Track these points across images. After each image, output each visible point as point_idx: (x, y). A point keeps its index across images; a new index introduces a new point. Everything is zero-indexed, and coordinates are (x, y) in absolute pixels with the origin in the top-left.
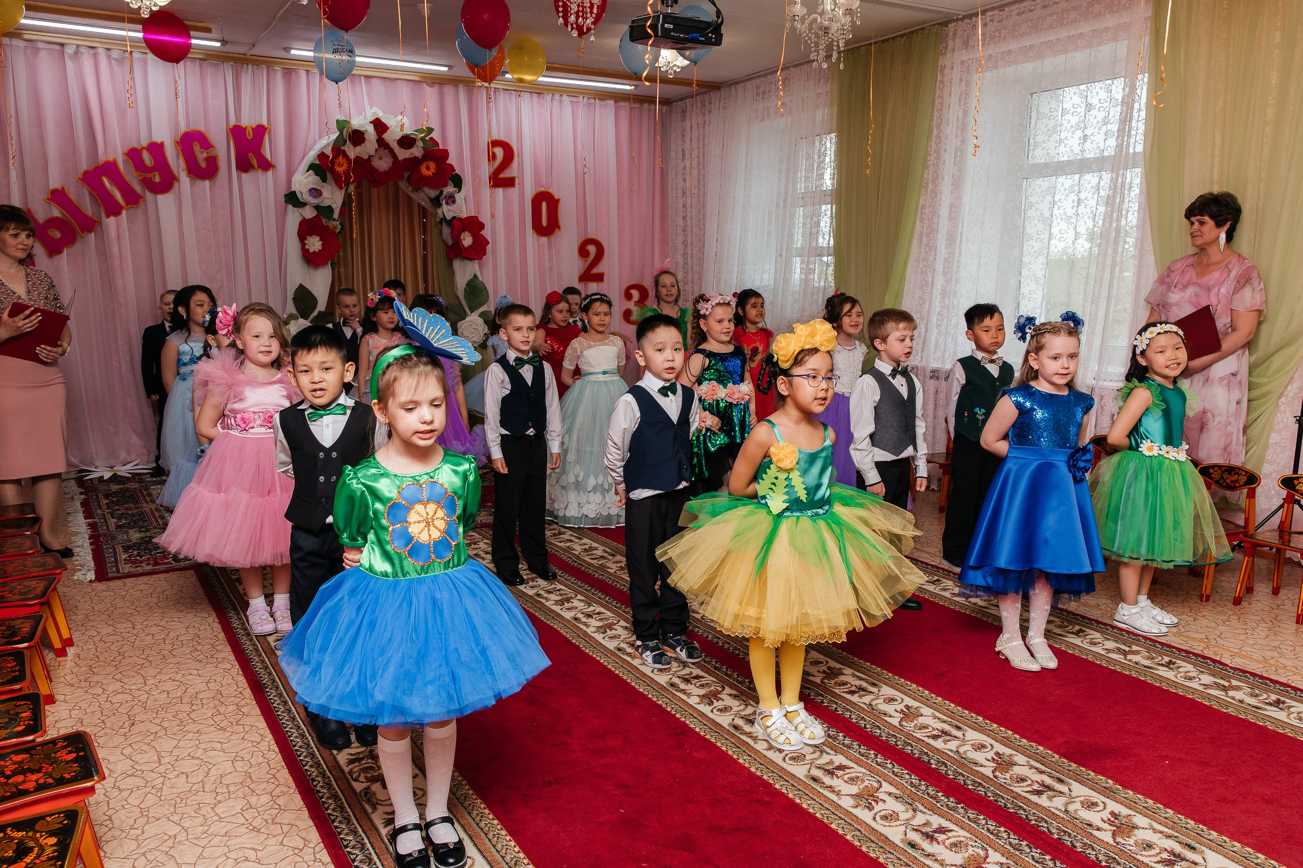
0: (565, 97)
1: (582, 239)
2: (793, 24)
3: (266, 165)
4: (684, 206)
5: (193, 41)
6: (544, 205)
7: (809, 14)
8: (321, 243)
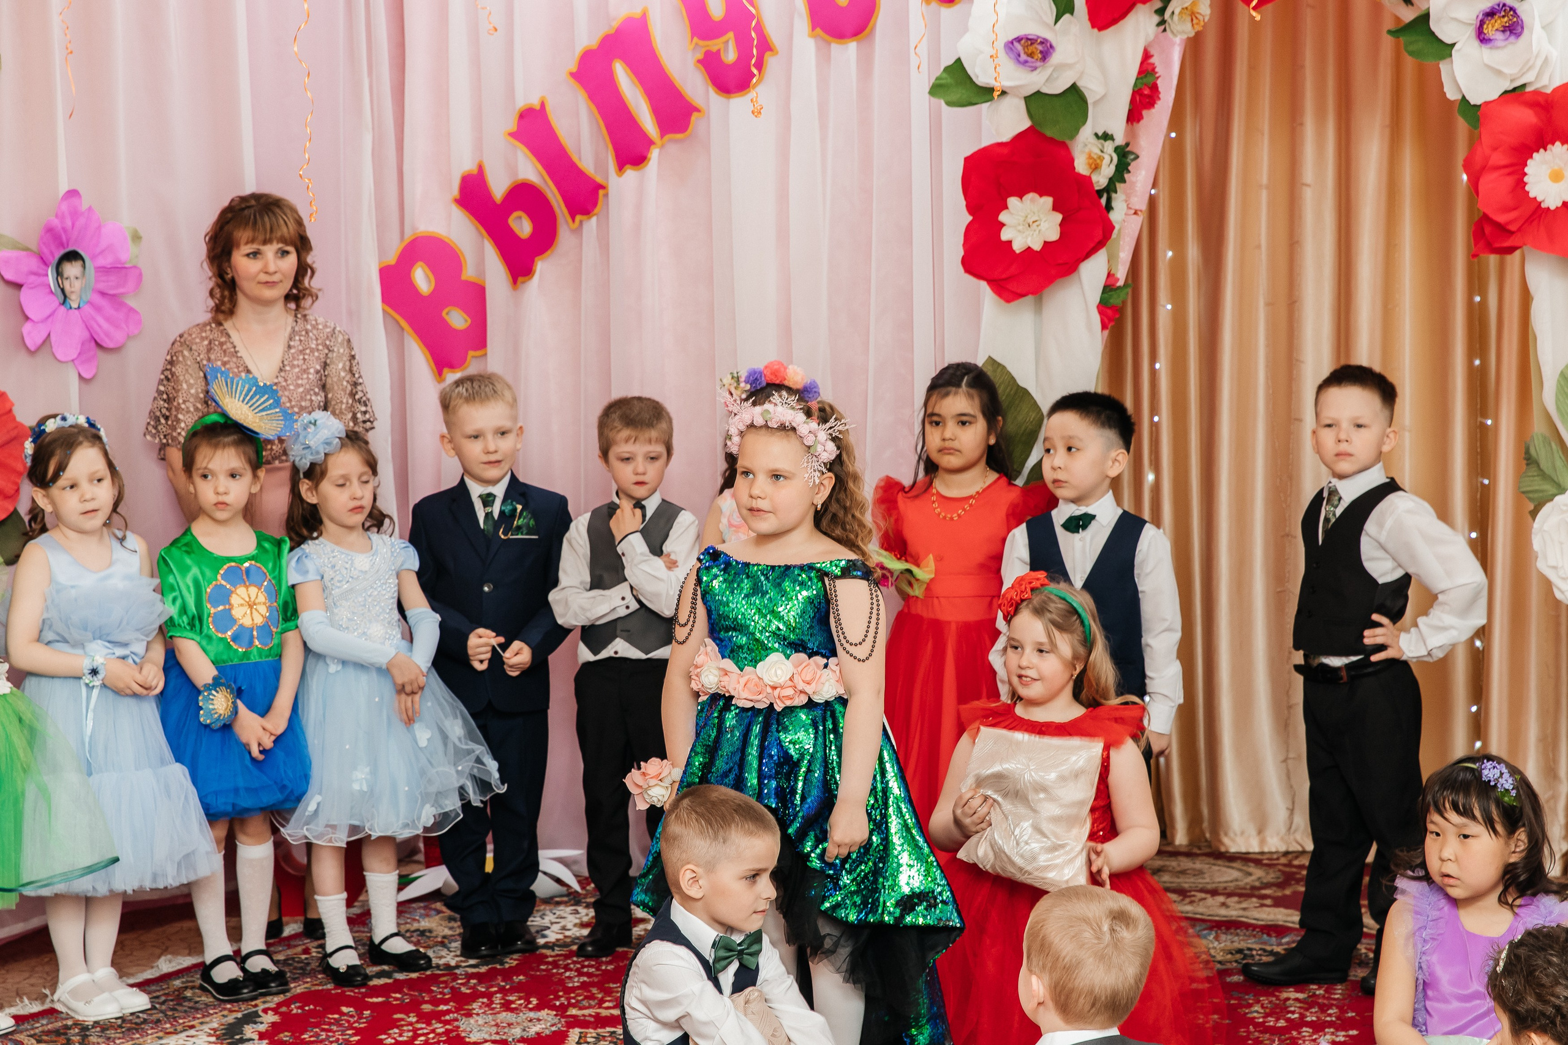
8: (1059, 217)
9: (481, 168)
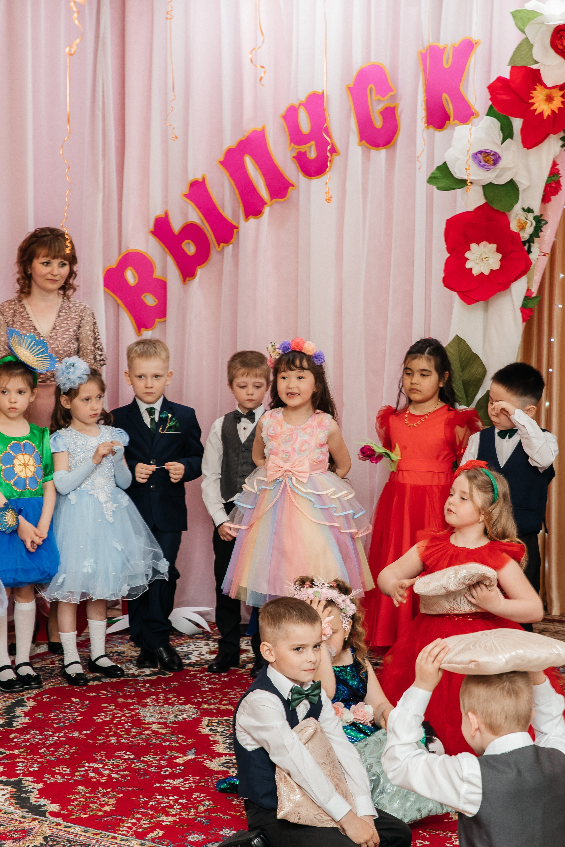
3: (466, 114)
8: (500, 256)
9: (166, 214)
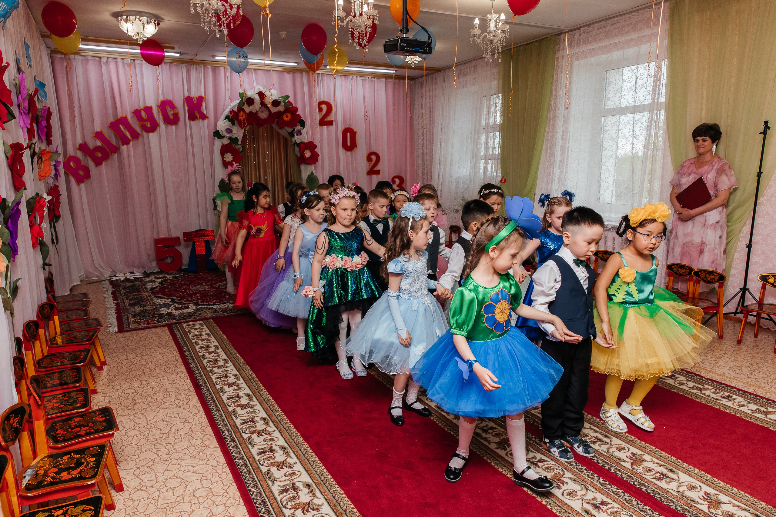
0: (359, 77)
1: (368, 152)
2: (474, 39)
3: (204, 117)
4: (423, 134)
5: (166, 54)
6: (348, 135)
7: (482, 33)
8: (232, 157)
9: (85, 143)
